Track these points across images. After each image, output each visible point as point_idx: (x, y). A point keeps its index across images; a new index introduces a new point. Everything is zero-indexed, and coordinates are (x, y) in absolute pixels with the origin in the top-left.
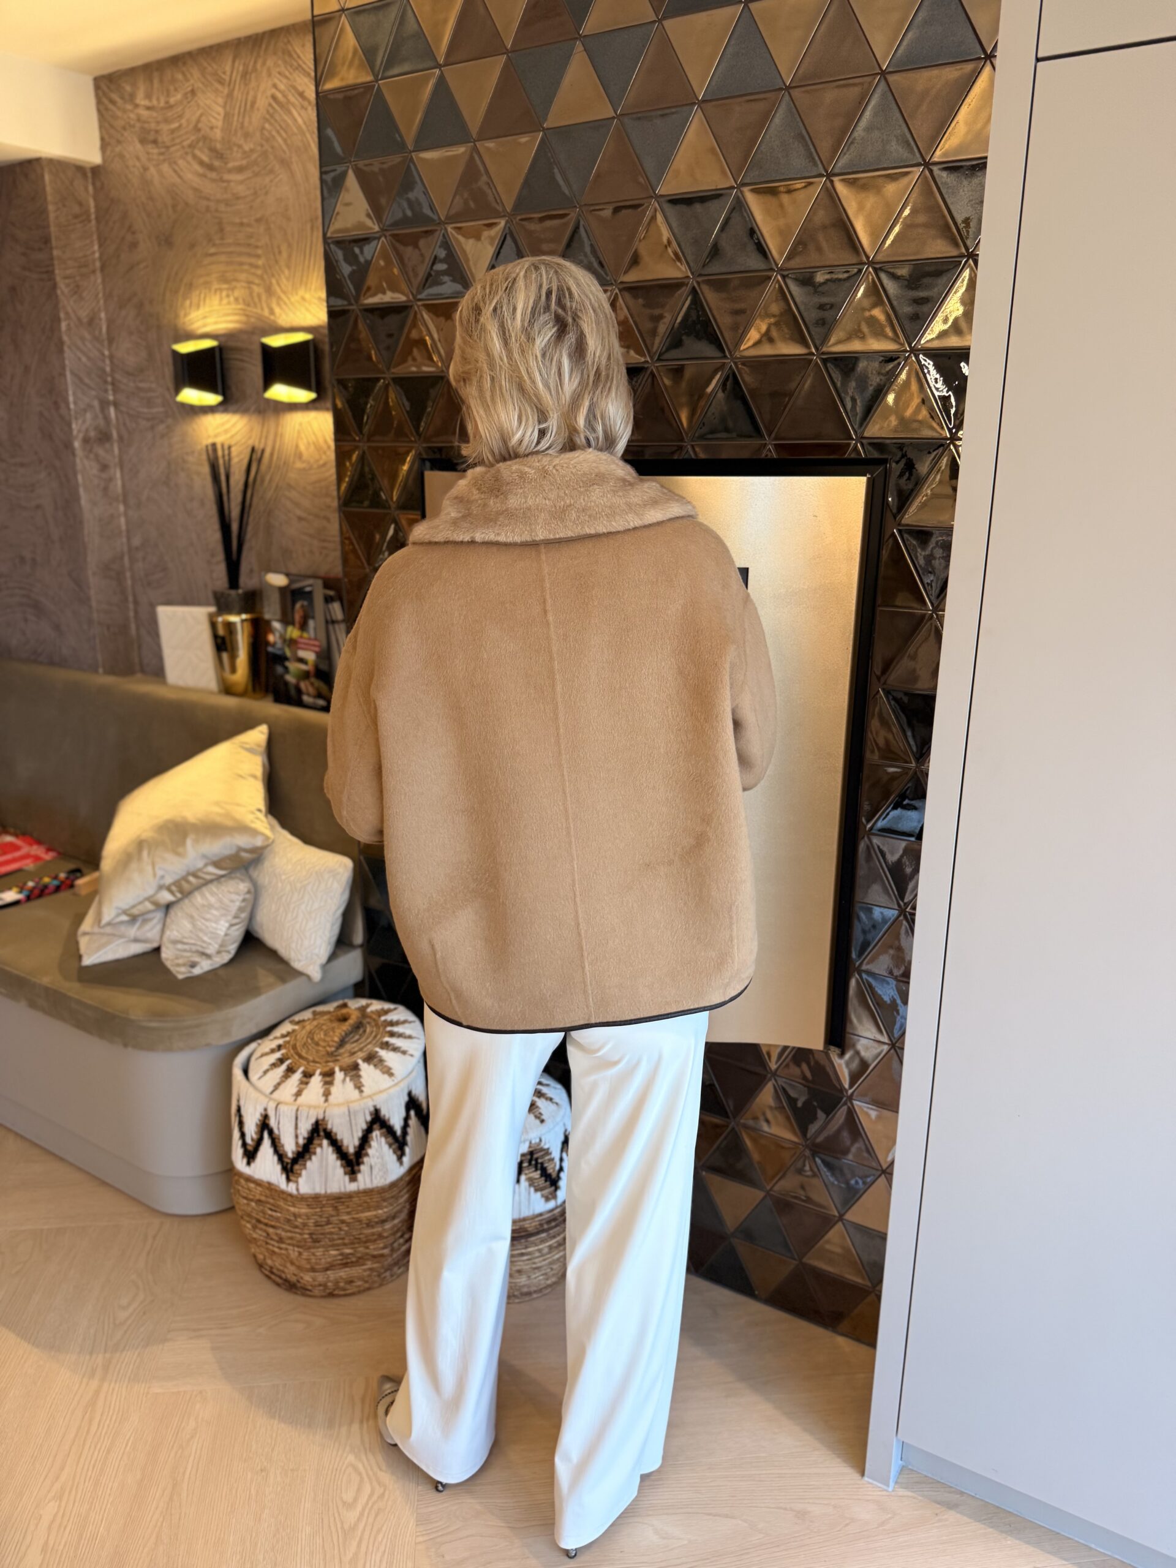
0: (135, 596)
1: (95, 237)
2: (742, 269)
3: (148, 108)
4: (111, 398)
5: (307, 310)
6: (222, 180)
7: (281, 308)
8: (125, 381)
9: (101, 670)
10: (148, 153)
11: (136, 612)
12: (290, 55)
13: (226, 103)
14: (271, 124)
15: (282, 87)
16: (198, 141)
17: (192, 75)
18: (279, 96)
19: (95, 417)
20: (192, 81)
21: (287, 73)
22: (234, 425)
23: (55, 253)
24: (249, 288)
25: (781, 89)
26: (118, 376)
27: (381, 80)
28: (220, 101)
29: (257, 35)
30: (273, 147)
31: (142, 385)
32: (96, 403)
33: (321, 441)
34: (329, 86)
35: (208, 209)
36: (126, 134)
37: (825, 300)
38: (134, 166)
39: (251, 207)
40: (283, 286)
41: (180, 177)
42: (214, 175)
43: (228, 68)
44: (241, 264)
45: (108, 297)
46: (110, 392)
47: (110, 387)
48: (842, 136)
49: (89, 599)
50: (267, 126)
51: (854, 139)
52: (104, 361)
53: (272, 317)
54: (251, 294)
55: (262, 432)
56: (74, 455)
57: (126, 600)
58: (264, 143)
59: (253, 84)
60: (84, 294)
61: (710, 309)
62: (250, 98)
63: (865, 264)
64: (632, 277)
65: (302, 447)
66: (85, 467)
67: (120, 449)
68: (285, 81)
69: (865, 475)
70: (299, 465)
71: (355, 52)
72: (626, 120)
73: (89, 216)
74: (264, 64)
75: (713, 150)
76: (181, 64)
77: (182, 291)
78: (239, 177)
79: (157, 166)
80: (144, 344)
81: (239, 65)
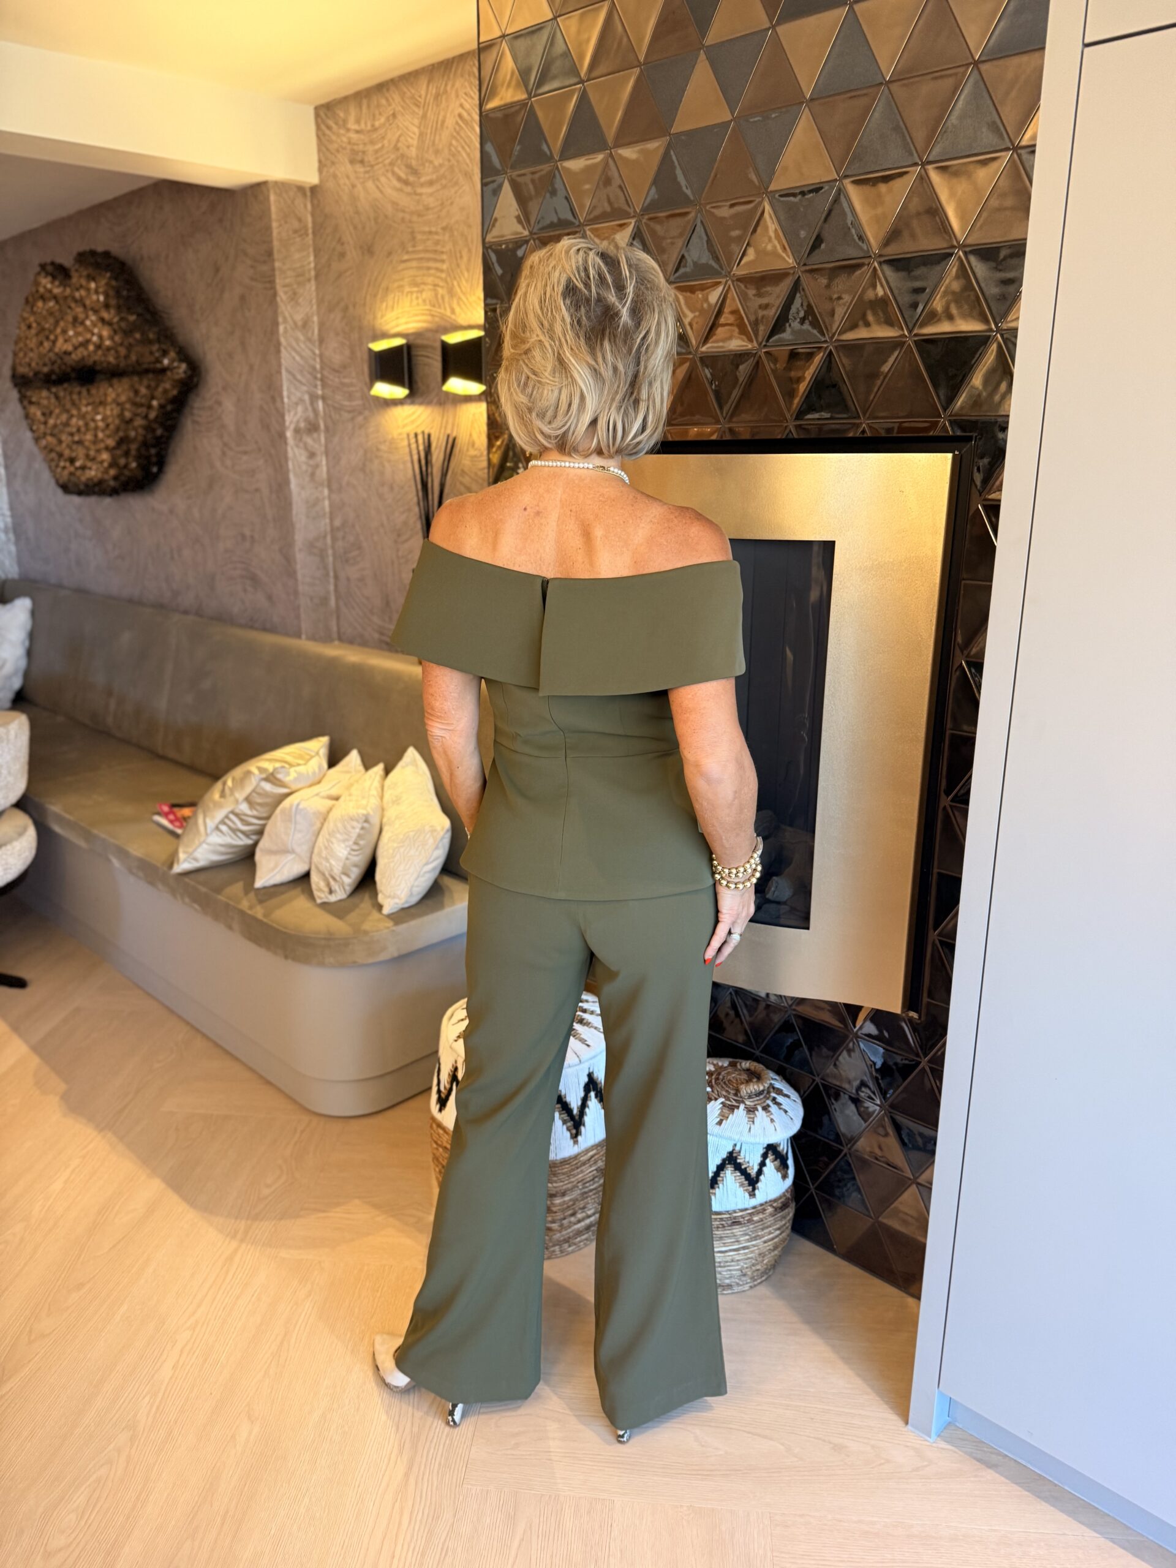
0: (335, 572)
1: (311, 249)
2: (844, 257)
3: (357, 132)
4: (320, 392)
6: (416, 194)
7: (461, 308)
8: (331, 377)
9: (304, 637)
10: (356, 172)
11: (336, 586)
13: (420, 123)
14: (457, 140)
15: (467, 106)
16: (397, 158)
17: (393, 99)
18: (465, 114)
19: (306, 409)
20: (394, 106)
22: (419, 416)
23: (277, 264)
24: (435, 290)
25: (881, 84)
26: (326, 373)
27: (534, 97)
28: (416, 122)
30: (458, 161)
31: (346, 381)
32: (306, 397)
34: (491, 105)
35: (403, 220)
36: (339, 156)
37: (918, 284)
38: (345, 184)
39: (439, 217)
40: (463, 289)
41: (381, 192)
42: (409, 189)
43: (423, 93)
44: (429, 268)
45: (320, 302)
46: (319, 387)
47: (319, 383)
48: (935, 126)
49: (295, 572)
50: (454, 142)
51: (948, 128)
52: (314, 360)
53: (453, 317)
54: (436, 295)
55: (442, 423)
56: (286, 443)
57: (327, 575)
58: (451, 158)
59: (444, 104)
60: (301, 300)
61: (812, 297)
62: (441, 118)
63: (954, 247)
64: (744, 269)
65: (475, 436)
66: (295, 454)
67: (326, 439)
68: (469, 100)
70: (472, 452)
71: (513, 73)
72: (742, 122)
73: (307, 230)
74: (453, 86)
75: (818, 146)
76: (385, 90)
77: (379, 296)
78: (429, 190)
79: (363, 183)
80: (348, 343)
81: (433, 88)
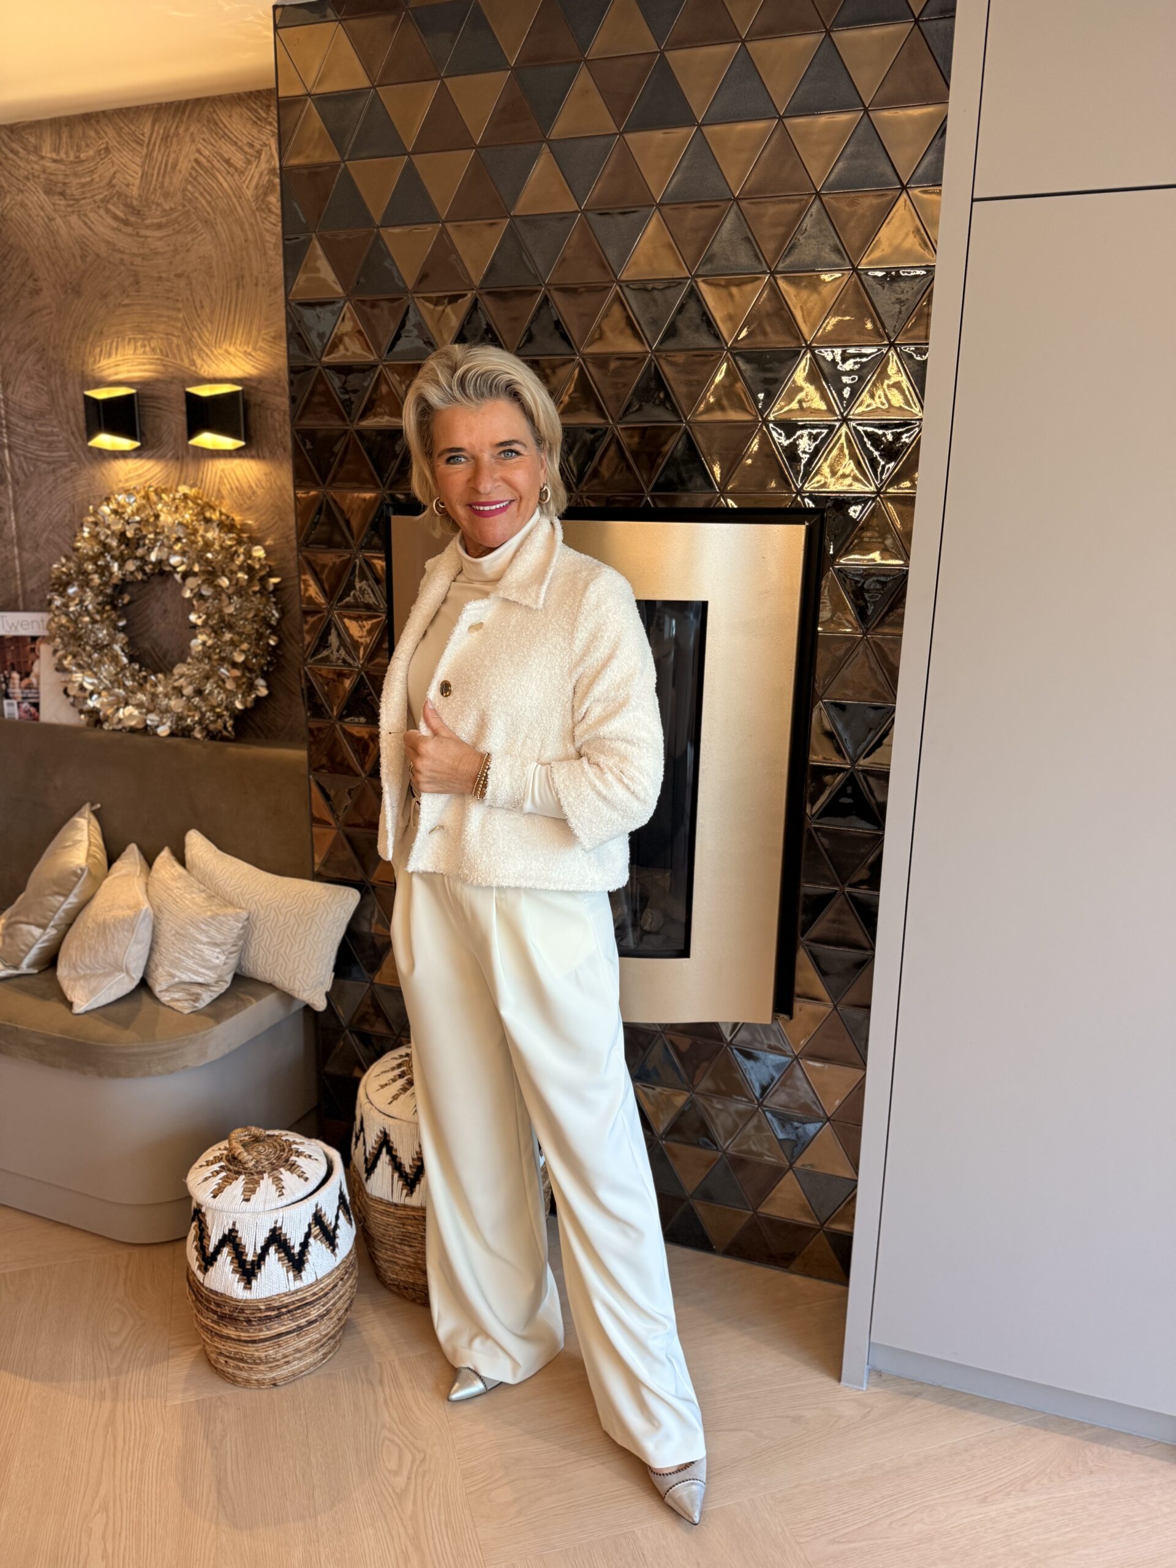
2: (696, 346)
3: (55, 161)
4: (6, 441)
5: (231, 362)
6: (138, 235)
7: (203, 360)
8: (22, 424)
10: (54, 204)
12: (216, 124)
13: (144, 164)
14: (194, 186)
15: (207, 153)
16: (112, 197)
17: (105, 133)
18: (203, 161)
20: (106, 140)
21: (212, 141)
22: (148, 470)
25: (730, 199)
26: (13, 419)
27: (348, 161)
28: (138, 160)
29: (180, 102)
30: (195, 208)
31: (42, 429)
33: (245, 486)
34: (294, 161)
35: (122, 260)
36: (29, 184)
37: (769, 375)
38: (38, 216)
39: (171, 263)
40: (205, 339)
41: (90, 228)
42: (129, 230)
43: (147, 130)
44: (160, 316)
46: (5, 435)
47: (4, 430)
48: (787, 245)
50: (189, 187)
53: (193, 368)
54: (170, 344)
55: (180, 478)
58: (187, 204)
59: (174, 147)
61: (667, 380)
62: (171, 160)
63: (804, 347)
64: (595, 349)
65: (224, 492)
67: (15, 492)
68: (210, 147)
69: (804, 524)
71: (321, 133)
72: (590, 215)
74: (187, 129)
75: (671, 247)
76: (93, 122)
77: (90, 339)
78: (158, 234)
79: (65, 216)
80: (45, 389)
81: (160, 128)
